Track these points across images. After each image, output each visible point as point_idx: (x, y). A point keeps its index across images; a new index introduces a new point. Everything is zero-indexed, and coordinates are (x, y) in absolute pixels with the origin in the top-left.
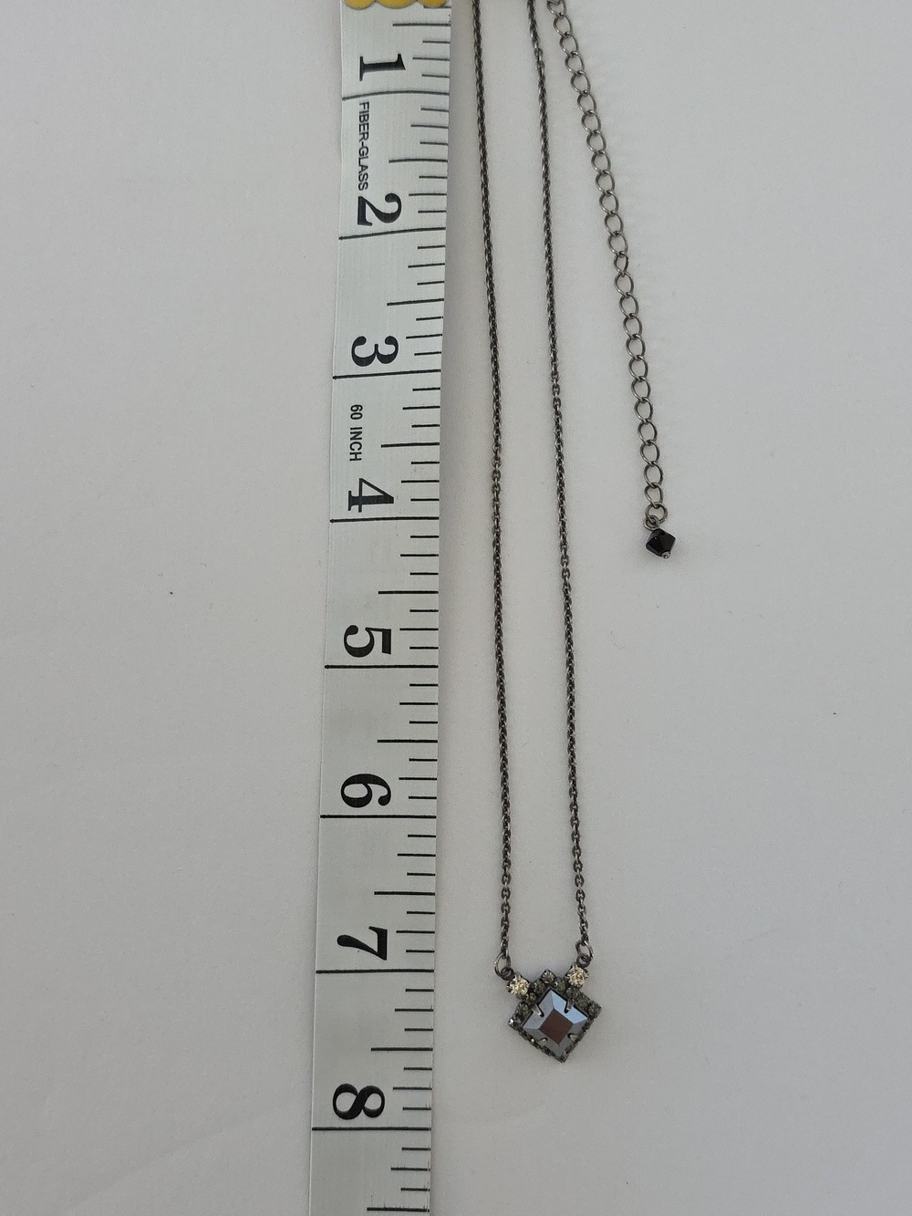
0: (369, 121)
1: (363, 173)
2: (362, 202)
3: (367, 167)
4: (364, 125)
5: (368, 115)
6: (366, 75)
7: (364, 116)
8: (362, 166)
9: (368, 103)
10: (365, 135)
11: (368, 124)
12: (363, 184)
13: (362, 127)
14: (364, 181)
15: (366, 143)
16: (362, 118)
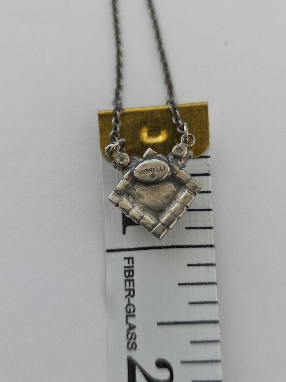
0: (134, 277)
1: (131, 332)
2: (132, 365)
3: (134, 327)
4: (129, 281)
5: (133, 271)
6: (129, 228)
7: (129, 271)
8: (130, 325)
9: (132, 258)
10: (131, 293)
11: (133, 281)
12: (132, 345)
13: (127, 283)
14: (132, 341)
15: (132, 301)
16: (127, 274)
